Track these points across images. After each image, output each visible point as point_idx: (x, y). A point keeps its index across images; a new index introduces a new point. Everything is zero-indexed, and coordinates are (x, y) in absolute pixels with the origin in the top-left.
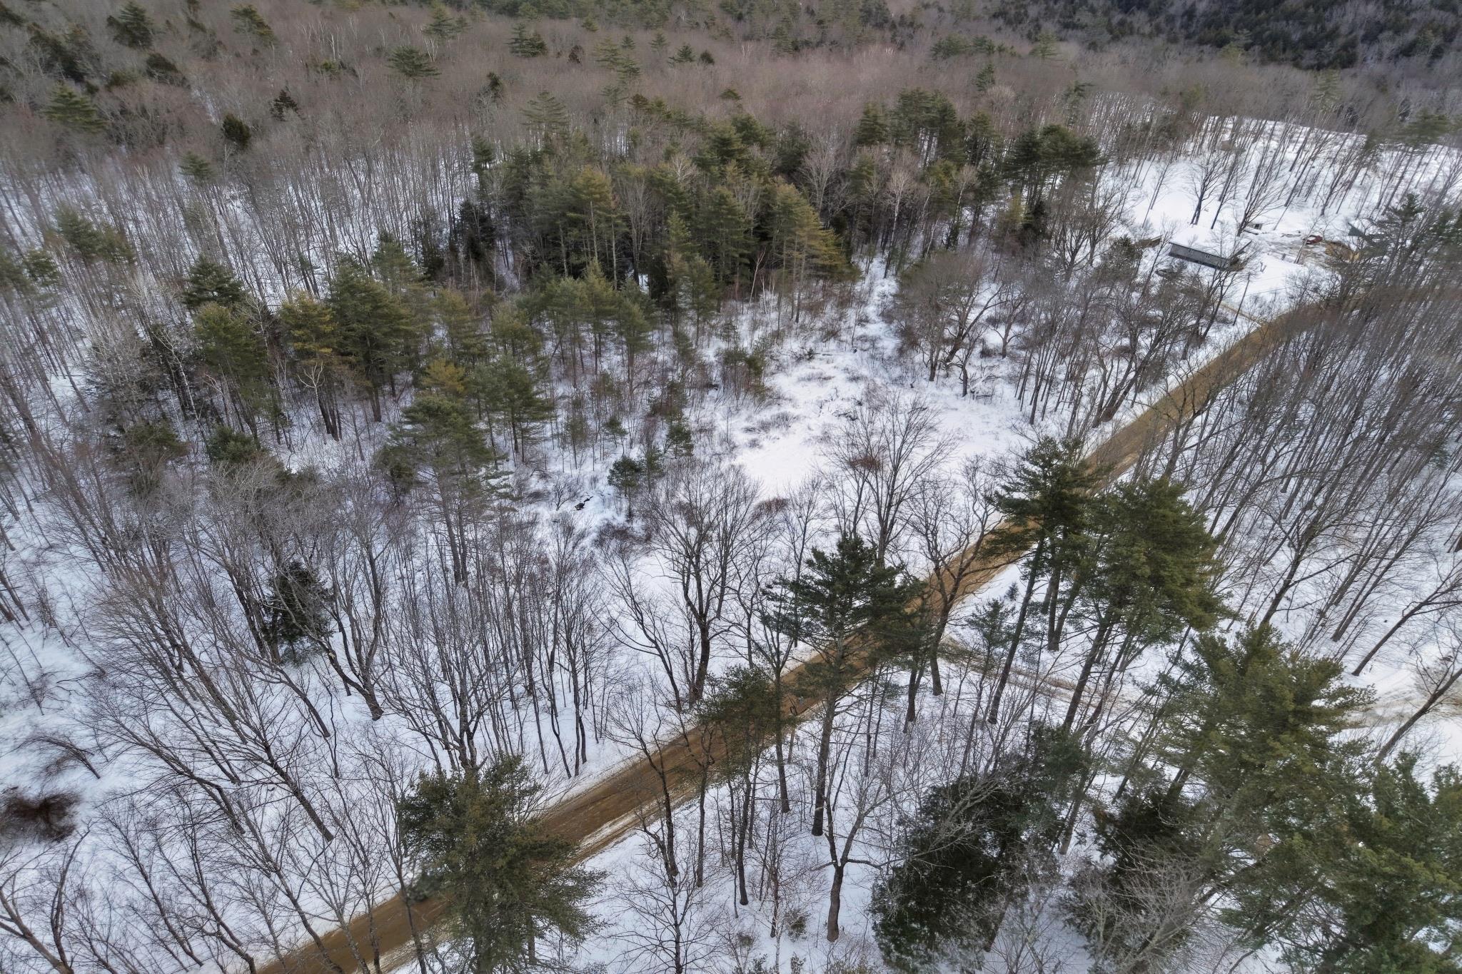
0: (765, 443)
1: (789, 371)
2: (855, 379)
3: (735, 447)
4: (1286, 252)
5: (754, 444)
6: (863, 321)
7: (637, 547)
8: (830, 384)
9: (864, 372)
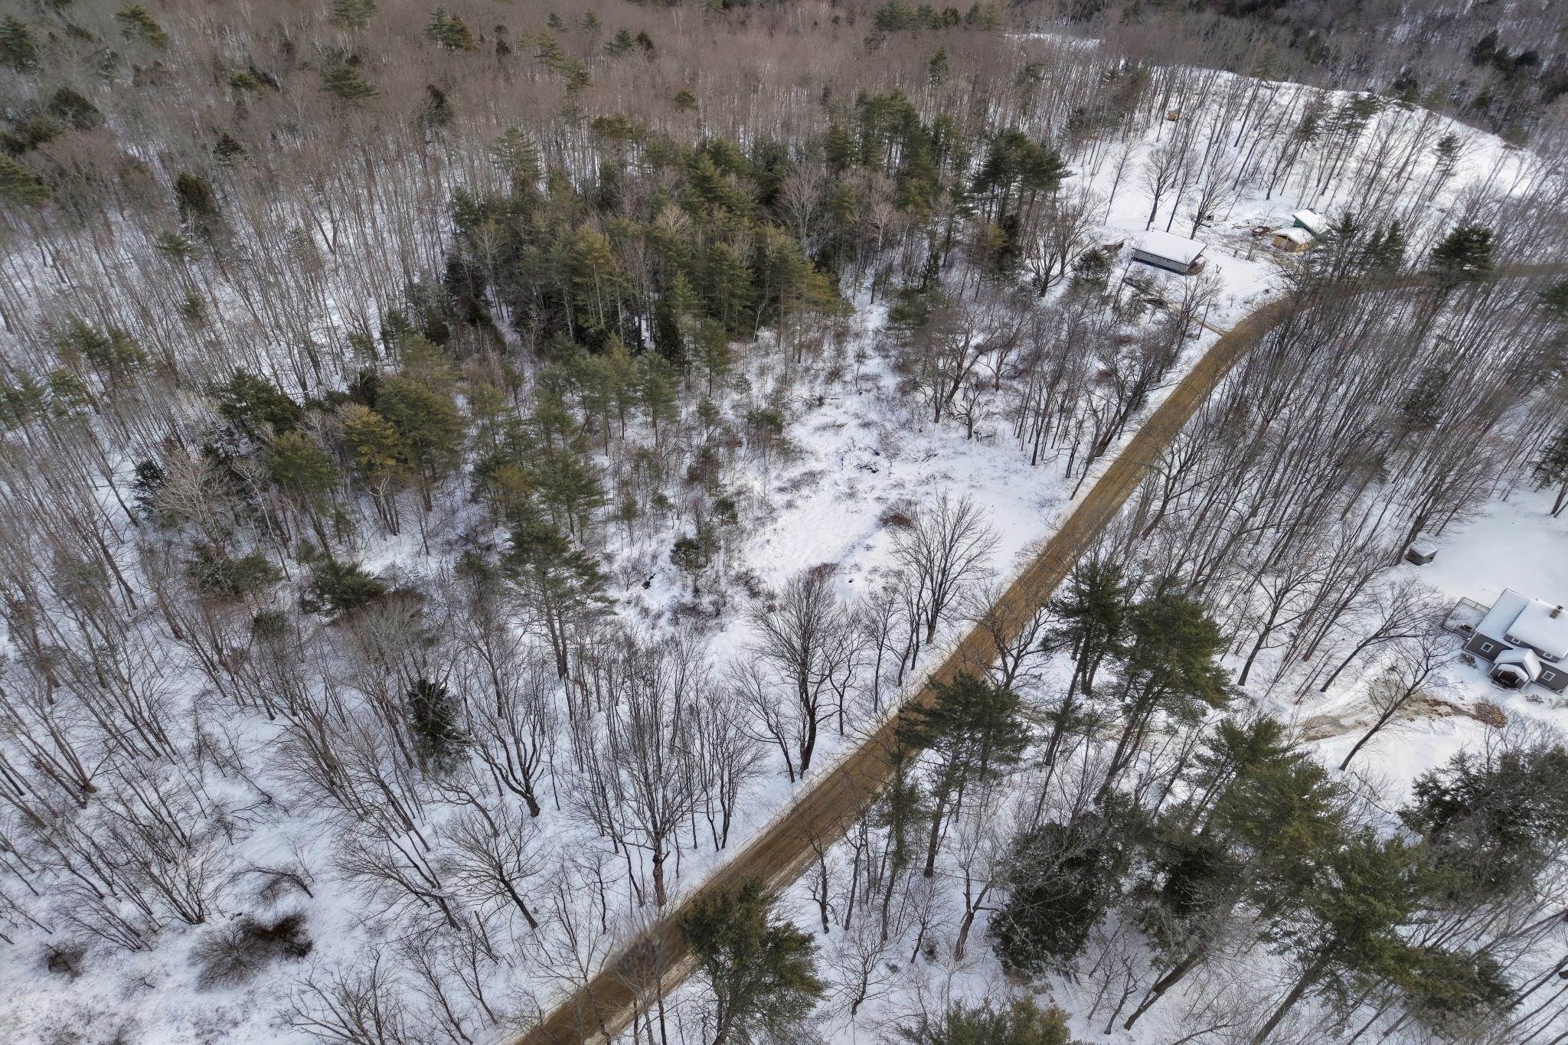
0: (799, 503)
1: (804, 419)
2: (866, 425)
3: (774, 510)
4: (1237, 246)
5: (790, 505)
6: (861, 357)
7: (712, 623)
8: (844, 431)
9: (873, 416)
